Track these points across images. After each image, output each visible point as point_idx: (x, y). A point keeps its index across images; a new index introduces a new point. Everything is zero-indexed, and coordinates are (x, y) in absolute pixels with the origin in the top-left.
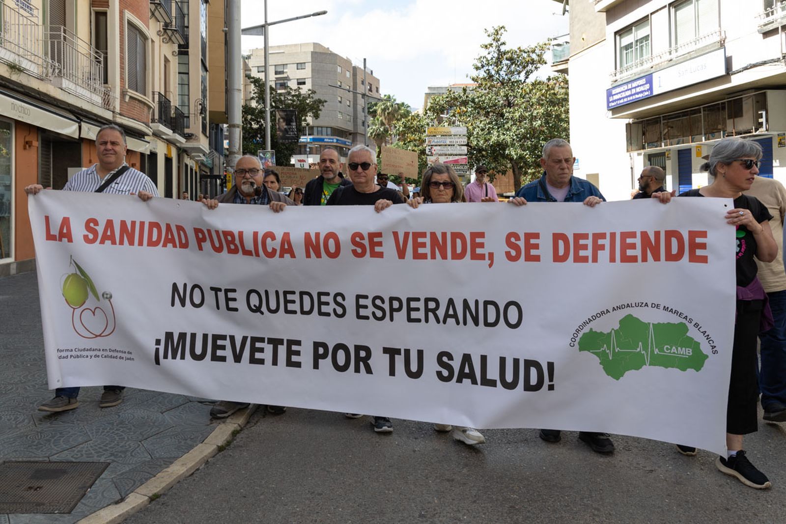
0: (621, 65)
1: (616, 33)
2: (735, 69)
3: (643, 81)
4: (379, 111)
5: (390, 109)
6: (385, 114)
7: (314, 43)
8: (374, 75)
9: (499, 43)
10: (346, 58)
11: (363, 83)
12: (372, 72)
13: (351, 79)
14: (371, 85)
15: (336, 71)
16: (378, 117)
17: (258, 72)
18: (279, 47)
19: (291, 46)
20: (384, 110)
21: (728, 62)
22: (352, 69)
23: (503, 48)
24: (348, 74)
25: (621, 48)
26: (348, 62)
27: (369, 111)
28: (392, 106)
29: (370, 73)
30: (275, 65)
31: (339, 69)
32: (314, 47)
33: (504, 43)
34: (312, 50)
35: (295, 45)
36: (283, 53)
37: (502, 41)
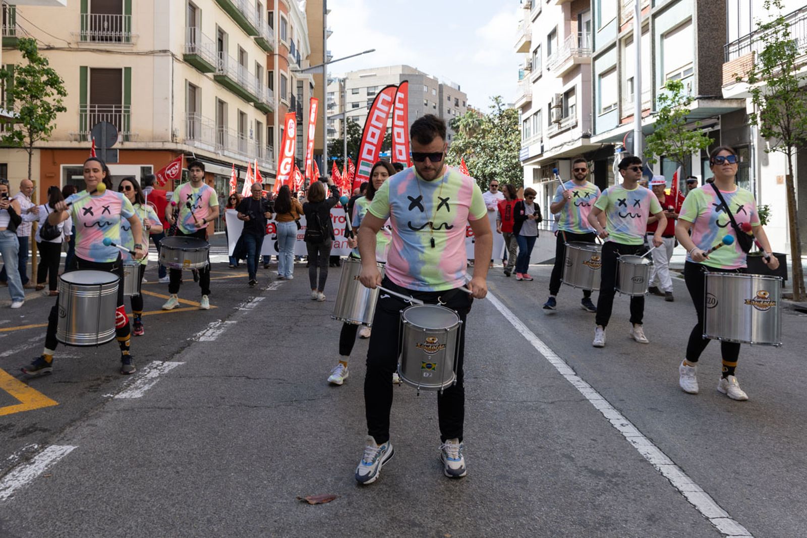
0: (526, 137)
1: (524, 121)
2: (545, 150)
3: (526, 150)
4: (461, 127)
5: (471, 125)
6: (466, 130)
7: (403, 66)
8: (461, 90)
9: (500, 104)
10: (432, 78)
11: (449, 99)
12: (459, 87)
13: (438, 96)
14: (458, 100)
15: (422, 91)
16: (460, 132)
17: (353, 94)
18: (371, 70)
19: (382, 68)
20: (465, 126)
21: (542, 148)
22: (438, 87)
23: (503, 108)
24: (434, 92)
25: (526, 129)
26: (435, 81)
27: (452, 127)
28: (473, 122)
29: (457, 88)
30: (368, 88)
31: (425, 89)
32: (403, 70)
33: (504, 105)
34: (401, 73)
35: (386, 68)
36: (375, 75)
37: (503, 103)
